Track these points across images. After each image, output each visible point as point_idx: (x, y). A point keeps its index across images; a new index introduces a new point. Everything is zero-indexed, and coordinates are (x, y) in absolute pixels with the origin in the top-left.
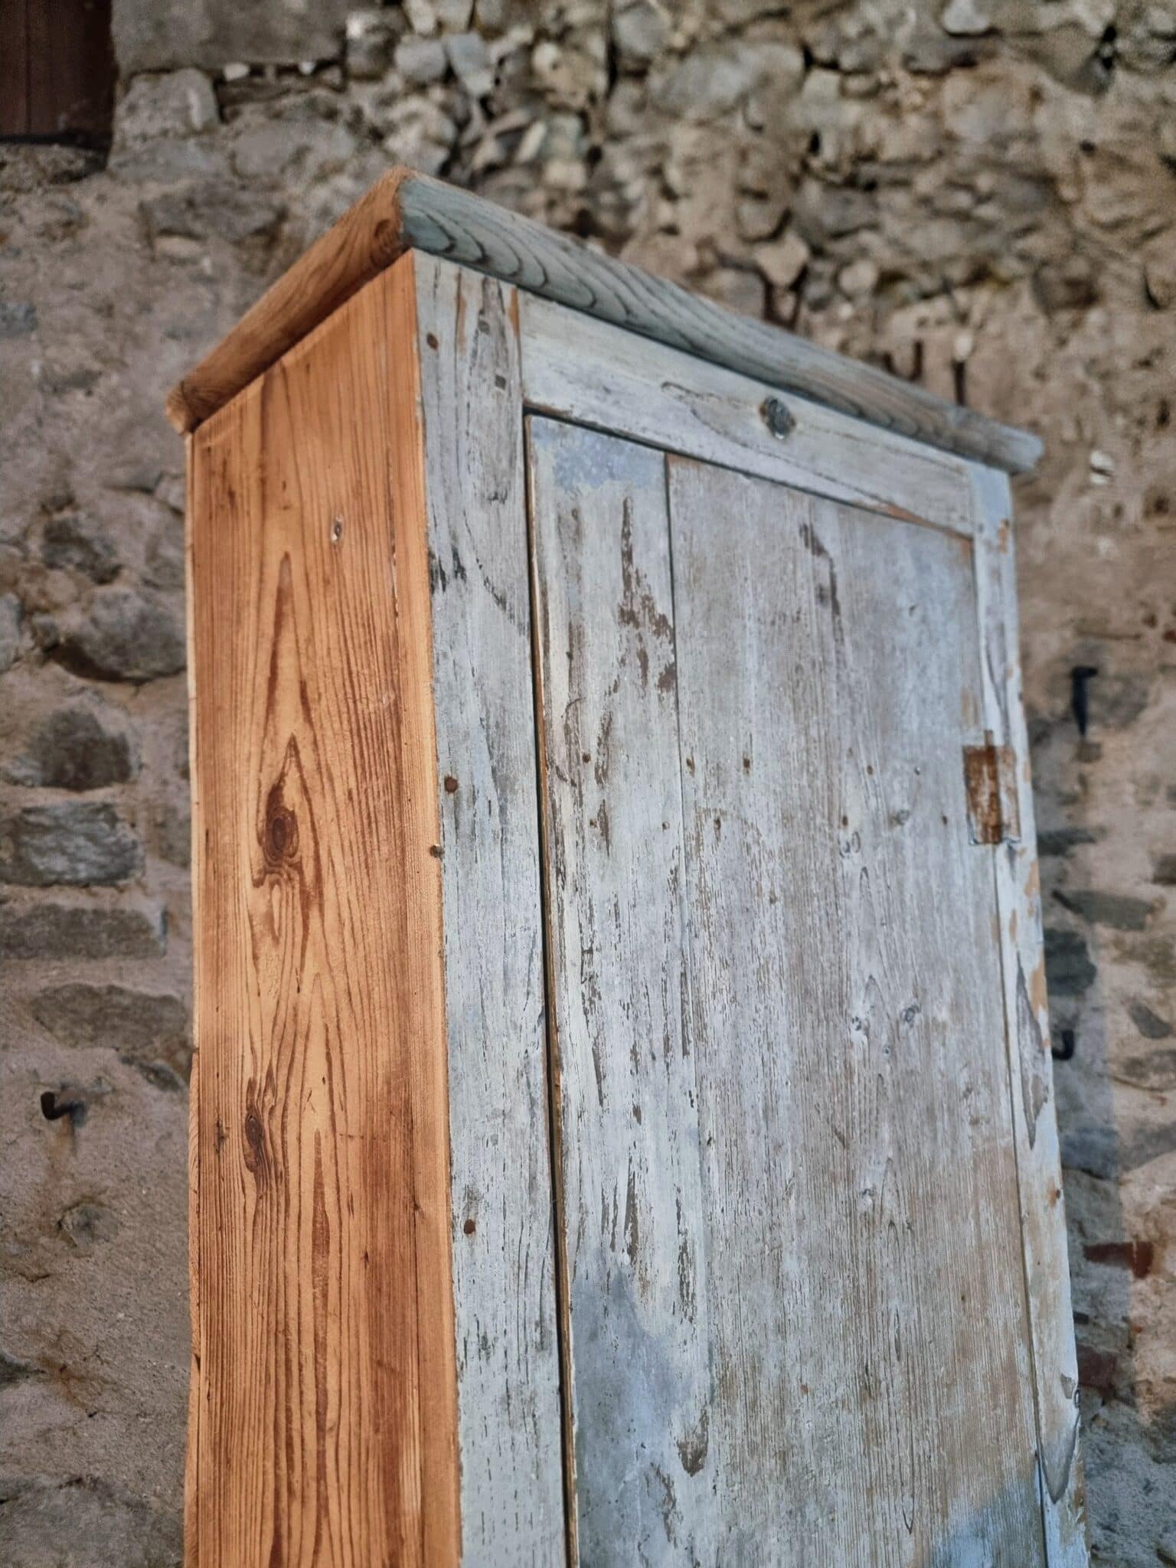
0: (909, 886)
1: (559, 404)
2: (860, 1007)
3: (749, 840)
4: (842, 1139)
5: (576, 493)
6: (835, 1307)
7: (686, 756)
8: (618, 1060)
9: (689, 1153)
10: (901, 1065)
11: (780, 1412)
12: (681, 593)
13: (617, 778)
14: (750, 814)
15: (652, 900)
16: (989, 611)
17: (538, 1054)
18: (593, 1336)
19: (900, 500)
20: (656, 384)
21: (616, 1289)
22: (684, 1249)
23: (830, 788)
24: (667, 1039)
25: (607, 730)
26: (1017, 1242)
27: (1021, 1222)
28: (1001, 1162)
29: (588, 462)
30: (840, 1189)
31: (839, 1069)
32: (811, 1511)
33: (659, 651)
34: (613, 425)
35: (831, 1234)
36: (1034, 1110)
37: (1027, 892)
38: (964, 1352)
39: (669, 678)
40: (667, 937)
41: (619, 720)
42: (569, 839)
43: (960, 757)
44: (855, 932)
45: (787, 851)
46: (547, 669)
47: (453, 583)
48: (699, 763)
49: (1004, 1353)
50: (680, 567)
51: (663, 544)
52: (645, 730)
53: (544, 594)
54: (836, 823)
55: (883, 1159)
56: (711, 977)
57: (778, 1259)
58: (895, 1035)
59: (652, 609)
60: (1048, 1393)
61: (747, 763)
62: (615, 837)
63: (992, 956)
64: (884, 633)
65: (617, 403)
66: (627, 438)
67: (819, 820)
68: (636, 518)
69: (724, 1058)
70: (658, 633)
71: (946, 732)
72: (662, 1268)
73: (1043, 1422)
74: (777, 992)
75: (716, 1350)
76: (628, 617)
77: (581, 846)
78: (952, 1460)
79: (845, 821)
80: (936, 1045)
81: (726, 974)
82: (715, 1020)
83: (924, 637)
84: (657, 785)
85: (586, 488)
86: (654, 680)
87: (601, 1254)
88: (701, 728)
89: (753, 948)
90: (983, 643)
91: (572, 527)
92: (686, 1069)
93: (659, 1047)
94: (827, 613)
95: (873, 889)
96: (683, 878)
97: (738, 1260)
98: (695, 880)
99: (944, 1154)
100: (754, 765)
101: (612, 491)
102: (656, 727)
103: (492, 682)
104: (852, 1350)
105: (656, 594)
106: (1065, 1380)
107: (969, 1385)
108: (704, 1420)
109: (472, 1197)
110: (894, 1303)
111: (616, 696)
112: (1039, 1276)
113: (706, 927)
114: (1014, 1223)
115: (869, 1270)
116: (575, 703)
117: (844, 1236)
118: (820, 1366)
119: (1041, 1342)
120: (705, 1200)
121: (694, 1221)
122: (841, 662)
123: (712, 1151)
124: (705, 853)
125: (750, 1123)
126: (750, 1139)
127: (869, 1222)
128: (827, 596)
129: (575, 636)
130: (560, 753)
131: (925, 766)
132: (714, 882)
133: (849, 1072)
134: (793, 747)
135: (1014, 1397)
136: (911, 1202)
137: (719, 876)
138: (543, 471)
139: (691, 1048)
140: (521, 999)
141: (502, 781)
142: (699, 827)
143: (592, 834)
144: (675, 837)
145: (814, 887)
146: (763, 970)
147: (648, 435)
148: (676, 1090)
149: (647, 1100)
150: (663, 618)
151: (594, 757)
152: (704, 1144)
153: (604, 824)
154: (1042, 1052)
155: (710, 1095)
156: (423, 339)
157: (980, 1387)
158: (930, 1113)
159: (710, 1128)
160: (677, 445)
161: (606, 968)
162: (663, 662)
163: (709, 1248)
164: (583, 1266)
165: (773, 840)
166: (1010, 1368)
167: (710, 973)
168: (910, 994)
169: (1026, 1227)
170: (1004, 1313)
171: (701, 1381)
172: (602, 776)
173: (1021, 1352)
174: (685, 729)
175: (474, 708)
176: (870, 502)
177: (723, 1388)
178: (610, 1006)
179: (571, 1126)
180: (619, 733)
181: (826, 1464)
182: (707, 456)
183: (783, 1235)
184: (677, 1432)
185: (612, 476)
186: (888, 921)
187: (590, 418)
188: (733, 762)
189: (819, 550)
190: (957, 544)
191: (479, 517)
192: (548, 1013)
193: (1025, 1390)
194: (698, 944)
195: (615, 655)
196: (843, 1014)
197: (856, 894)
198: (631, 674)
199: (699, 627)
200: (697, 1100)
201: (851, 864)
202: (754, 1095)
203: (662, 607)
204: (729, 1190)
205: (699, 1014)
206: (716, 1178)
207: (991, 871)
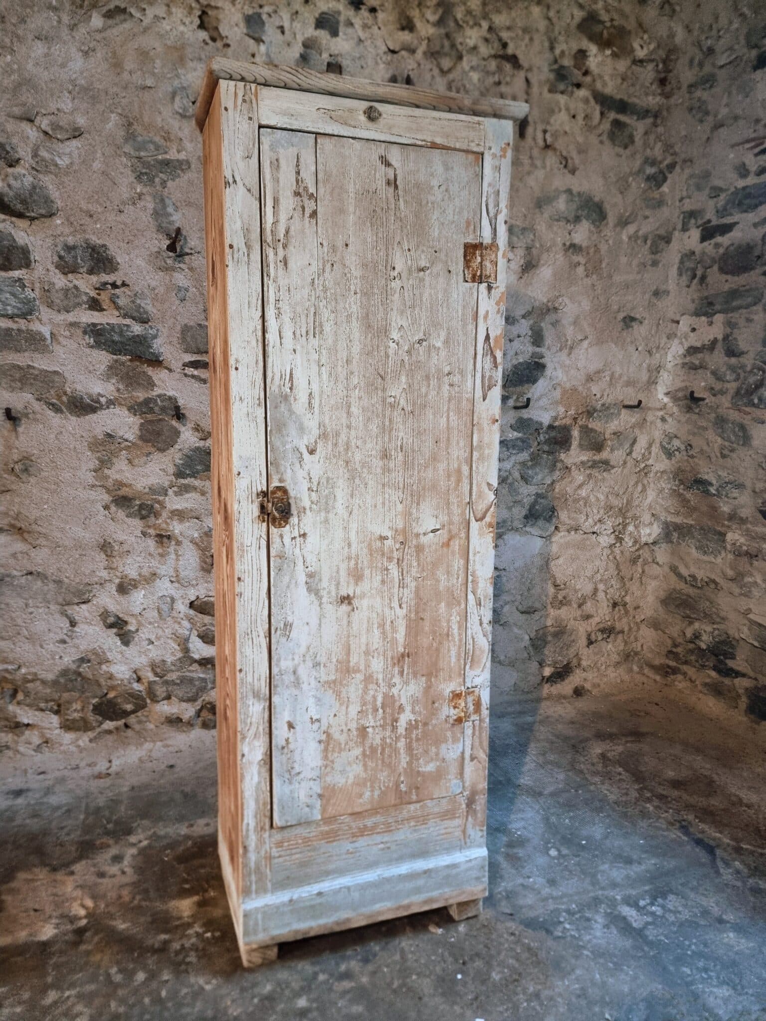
0: (426, 296)
1: (272, 123)
2: (395, 335)
3: (346, 271)
4: (382, 377)
5: (278, 153)
6: (374, 427)
7: (320, 240)
8: (288, 334)
9: (315, 368)
10: (414, 358)
11: (347, 449)
12: (320, 185)
13: (291, 248)
14: (348, 263)
15: (303, 287)
16: (490, 185)
17: (259, 327)
18: (276, 407)
19: (438, 140)
20: (314, 110)
21: (286, 398)
22: (311, 394)
23: (387, 256)
24: (307, 332)
25: (287, 232)
26: (470, 432)
27: (473, 425)
28: (465, 402)
29: (283, 142)
30: (379, 392)
31: (382, 353)
32: (357, 481)
33: (310, 206)
34: (294, 127)
35: (373, 406)
36: (487, 388)
37: (498, 303)
38: (434, 458)
39: (314, 214)
40: (309, 300)
41: (292, 228)
42: (272, 266)
43: (462, 247)
44: (395, 309)
45: (363, 277)
46: (265, 212)
47: (232, 186)
48: (325, 244)
49: (456, 466)
50: (319, 176)
51: (313, 168)
52: (303, 231)
53: (265, 187)
54: (389, 268)
55: (401, 388)
56: (326, 316)
57: (349, 407)
58: (412, 347)
59: (307, 191)
60: (478, 485)
61: (347, 245)
62: (289, 265)
63: (471, 327)
64: (422, 196)
65: (296, 119)
66: (300, 131)
67: (380, 267)
68: (302, 160)
69: (330, 341)
70: (309, 199)
71: (455, 237)
72: (303, 398)
73: (474, 494)
74: (355, 324)
75: (320, 425)
76: (297, 194)
77: (276, 268)
78: (424, 489)
79: (394, 268)
80: (433, 354)
81: (333, 315)
82: (327, 328)
83: (446, 198)
84: (307, 251)
85: (281, 151)
86: (307, 214)
87: (280, 386)
88: (327, 231)
89: (345, 308)
90: (484, 199)
91: (276, 164)
92: (314, 342)
93: (304, 334)
94: (391, 189)
95: (406, 294)
96: (316, 281)
97: (332, 402)
98: (321, 283)
99: (433, 393)
100: (350, 246)
101: (293, 151)
102: (307, 231)
103: (245, 216)
104: (380, 442)
105: (309, 186)
106: (489, 484)
107: (435, 469)
108: (316, 442)
109: (237, 361)
110: (401, 434)
111: (292, 221)
112: (480, 447)
113: (326, 298)
114: (469, 425)
115: (390, 420)
116: (275, 223)
117: (380, 408)
118: (365, 442)
119: (477, 468)
120: (320, 382)
121: (315, 387)
122: (397, 208)
123: (323, 368)
124: (327, 275)
125: (340, 363)
126: (340, 369)
127: (392, 406)
128: (393, 183)
129: (276, 201)
130: (269, 238)
131: (441, 250)
132: (330, 284)
133: (387, 356)
134: (369, 240)
135: (459, 481)
136: (414, 405)
137: (332, 283)
138: (265, 147)
139: (317, 336)
140: (254, 311)
141: (248, 246)
142: (324, 266)
143: (281, 265)
144: (314, 268)
145: (376, 291)
146: (349, 316)
147: (309, 129)
148: (310, 347)
149: (298, 348)
150: (312, 194)
151: (282, 241)
152: (321, 366)
153: (285, 262)
154: (496, 367)
155: (324, 352)
156: (223, 109)
157: (441, 472)
158: (427, 377)
159: (323, 361)
160: (322, 131)
161: (285, 307)
162: (312, 209)
163: (321, 396)
164: (273, 388)
165: (357, 272)
166: (459, 471)
167: (326, 314)
168: (421, 334)
169: (475, 428)
170: (458, 451)
171: (316, 432)
172: (285, 247)
173: (465, 469)
174: (319, 231)
175: (239, 224)
176: (420, 143)
177: (324, 436)
178: (286, 318)
179: (270, 349)
180: (292, 232)
181: (365, 470)
182: (336, 133)
183: (352, 400)
184: (306, 442)
185: (292, 145)
186: (413, 307)
187: (284, 126)
188: (340, 244)
189: (388, 164)
190: (471, 157)
191: (241, 165)
192: (263, 316)
193: (466, 481)
194: (321, 304)
195: (291, 207)
196: (386, 336)
197: (397, 295)
198: (297, 215)
199: (328, 197)
200: (318, 351)
201: (396, 284)
202: (343, 355)
203: (312, 190)
204: (330, 381)
205: (321, 325)
206: (325, 376)
207: (475, 294)
